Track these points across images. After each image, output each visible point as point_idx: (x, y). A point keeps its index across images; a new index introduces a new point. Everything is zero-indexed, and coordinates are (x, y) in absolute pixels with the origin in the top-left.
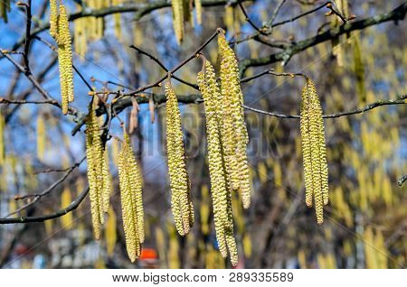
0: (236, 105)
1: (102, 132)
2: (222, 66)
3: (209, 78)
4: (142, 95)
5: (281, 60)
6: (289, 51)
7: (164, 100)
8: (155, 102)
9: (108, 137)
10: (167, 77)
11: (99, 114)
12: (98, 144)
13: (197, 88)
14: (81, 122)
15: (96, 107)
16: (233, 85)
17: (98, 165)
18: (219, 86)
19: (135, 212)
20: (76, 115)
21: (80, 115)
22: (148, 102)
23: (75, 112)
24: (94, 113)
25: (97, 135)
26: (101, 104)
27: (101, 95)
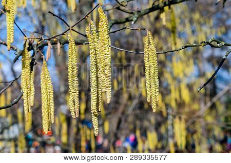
0: (106, 45)
1: (30, 60)
2: (100, 24)
3: (92, 30)
4: (55, 40)
5: (132, 20)
6: (136, 16)
7: (67, 42)
8: (61, 44)
9: (35, 63)
10: (69, 29)
11: (29, 50)
12: (29, 68)
13: (85, 36)
14: (19, 55)
15: (27, 46)
16: (105, 34)
17: (28, 79)
18: (98, 35)
19: (49, 106)
20: (16, 50)
21: (18, 51)
22: (57, 44)
23: (15, 49)
24: (26, 50)
25: (28, 62)
26: (30, 44)
27: (30, 39)
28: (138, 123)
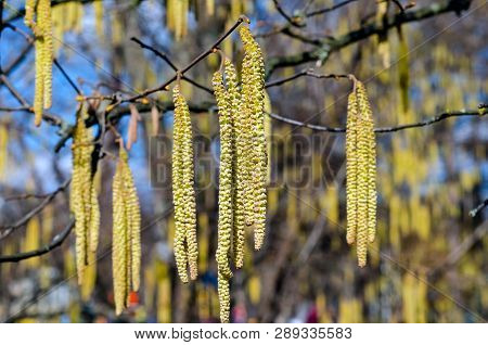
0: (257, 115)
1: (92, 148)
2: (244, 65)
3: (227, 80)
4: (145, 101)
5: (316, 59)
6: (327, 48)
7: (171, 107)
8: (159, 110)
9: (101, 154)
10: (175, 78)
11: (88, 124)
12: (88, 166)
13: (212, 92)
14: (66, 135)
15: (85, 116)
16: (256, 89)
17: (87, 191)
18: (239, 91)
19: (128, 252)
20: (60, 125)
21: (65, 127)
22: (150, 110)
23: (58, 121)
24: (82, 125)
25: (86, 152)
26: (92, 112)
27: (92, 101)
28: (319, 280)
